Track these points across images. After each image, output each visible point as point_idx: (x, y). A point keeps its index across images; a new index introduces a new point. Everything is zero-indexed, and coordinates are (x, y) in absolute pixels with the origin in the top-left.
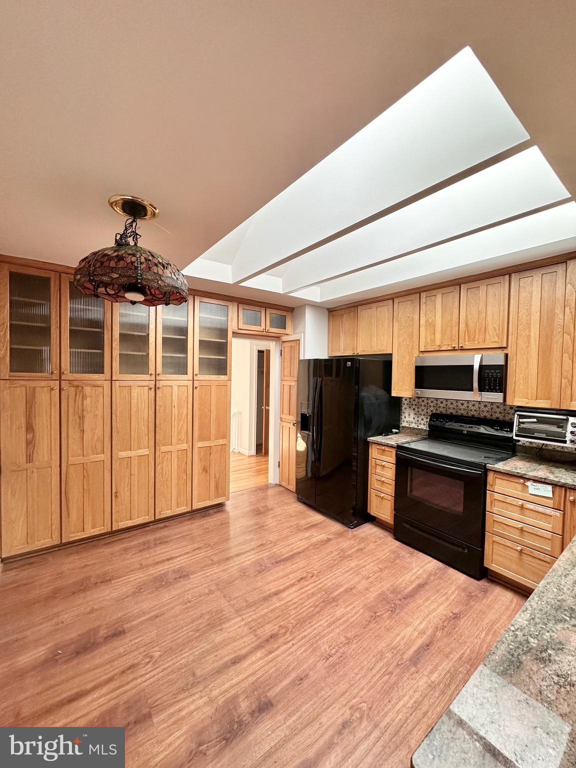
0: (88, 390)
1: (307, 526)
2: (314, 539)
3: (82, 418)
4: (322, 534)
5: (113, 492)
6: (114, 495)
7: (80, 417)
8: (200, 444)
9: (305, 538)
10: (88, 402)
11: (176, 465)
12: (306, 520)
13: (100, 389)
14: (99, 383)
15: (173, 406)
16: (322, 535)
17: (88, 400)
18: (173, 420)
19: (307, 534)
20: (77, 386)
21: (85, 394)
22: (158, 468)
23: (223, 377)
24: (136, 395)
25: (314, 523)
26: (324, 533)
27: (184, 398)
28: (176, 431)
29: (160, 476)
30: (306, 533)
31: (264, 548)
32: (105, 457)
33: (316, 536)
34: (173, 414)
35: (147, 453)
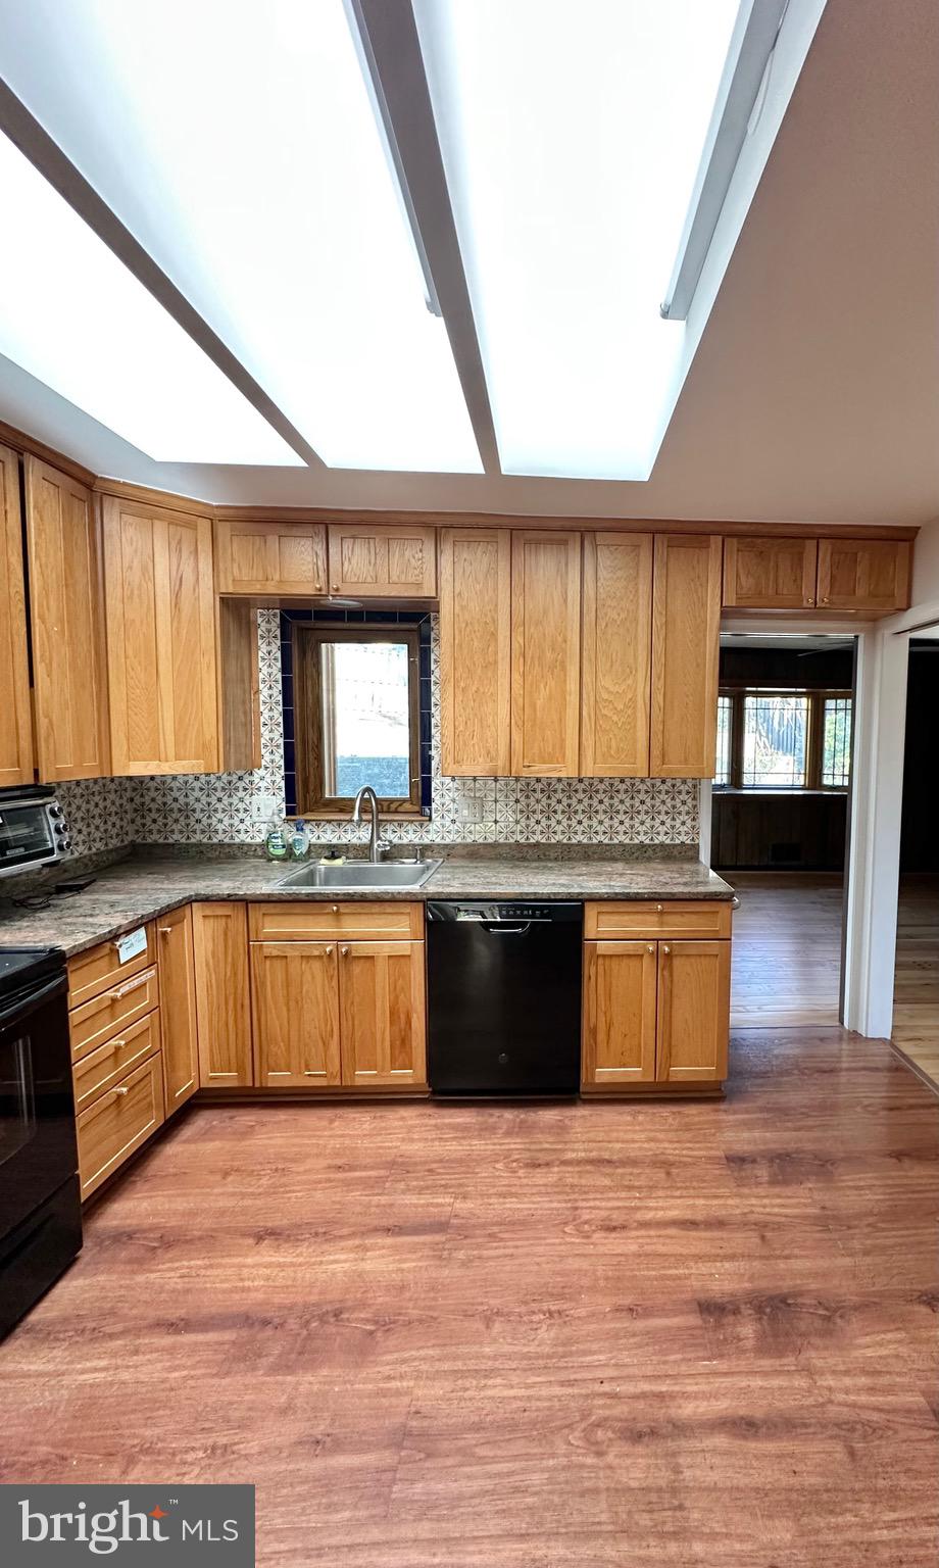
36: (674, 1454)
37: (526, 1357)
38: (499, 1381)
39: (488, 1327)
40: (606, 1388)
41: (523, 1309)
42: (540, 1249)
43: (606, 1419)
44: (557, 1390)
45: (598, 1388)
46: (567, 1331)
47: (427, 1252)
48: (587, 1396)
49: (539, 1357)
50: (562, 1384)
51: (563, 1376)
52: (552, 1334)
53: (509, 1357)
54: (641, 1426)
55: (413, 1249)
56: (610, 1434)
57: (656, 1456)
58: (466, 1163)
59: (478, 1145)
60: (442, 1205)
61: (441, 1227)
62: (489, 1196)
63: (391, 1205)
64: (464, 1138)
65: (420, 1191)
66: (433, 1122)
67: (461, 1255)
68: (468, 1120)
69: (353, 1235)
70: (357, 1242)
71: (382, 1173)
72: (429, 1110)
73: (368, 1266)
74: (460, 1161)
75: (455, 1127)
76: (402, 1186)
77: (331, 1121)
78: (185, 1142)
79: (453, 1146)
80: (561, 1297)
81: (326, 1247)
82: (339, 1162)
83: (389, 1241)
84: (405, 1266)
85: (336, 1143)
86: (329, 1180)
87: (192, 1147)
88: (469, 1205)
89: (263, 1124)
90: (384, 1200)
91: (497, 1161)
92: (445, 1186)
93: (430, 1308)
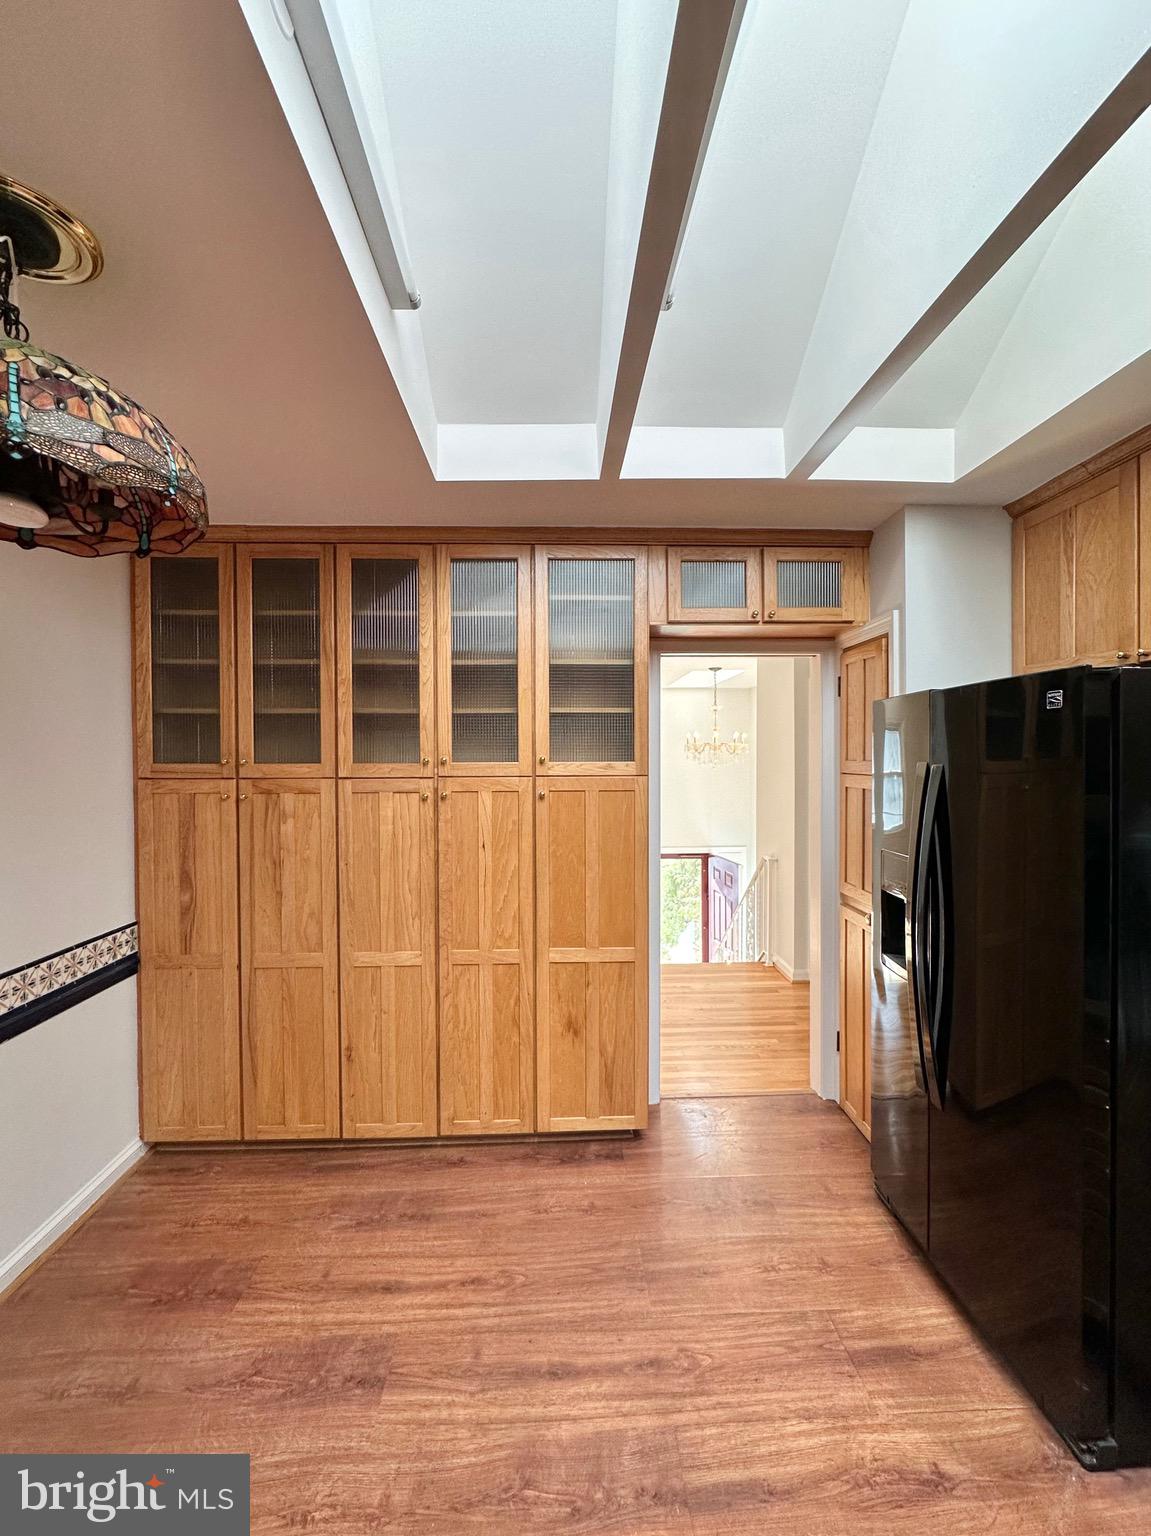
0: (288, 800)
1: (865, 1344)
2: (870, 1438)
3: (278, 864)
4: (915, 1425)
5: (343, 1046)
6: (346, 1055)
7: (275, 863)
8: (555, 954)
9: (832, 1414)
10: (288, 827)
11: (490, 1003)
12: (873, 1310)
13: (313, 798)
14: (310, 785)
15: (481, 845)
16: (917, 1435)
17: (290, 822)
18: (481, 883)
19: (849, 1394)
20: (269, 793)
21: (284, 811)
22: (446, 1004)
23: (622, 767)
24: (390, 814)
25: (905, 1340)
26: (928, 1427)
27: (510, 822)
28: (489, 911)
29: (451, 1026)
30: (846, 1382)
31: (653, 1385)
32: (326, 959)
33: (885, 1428)
34: (482, 864)
35: (418, 961)
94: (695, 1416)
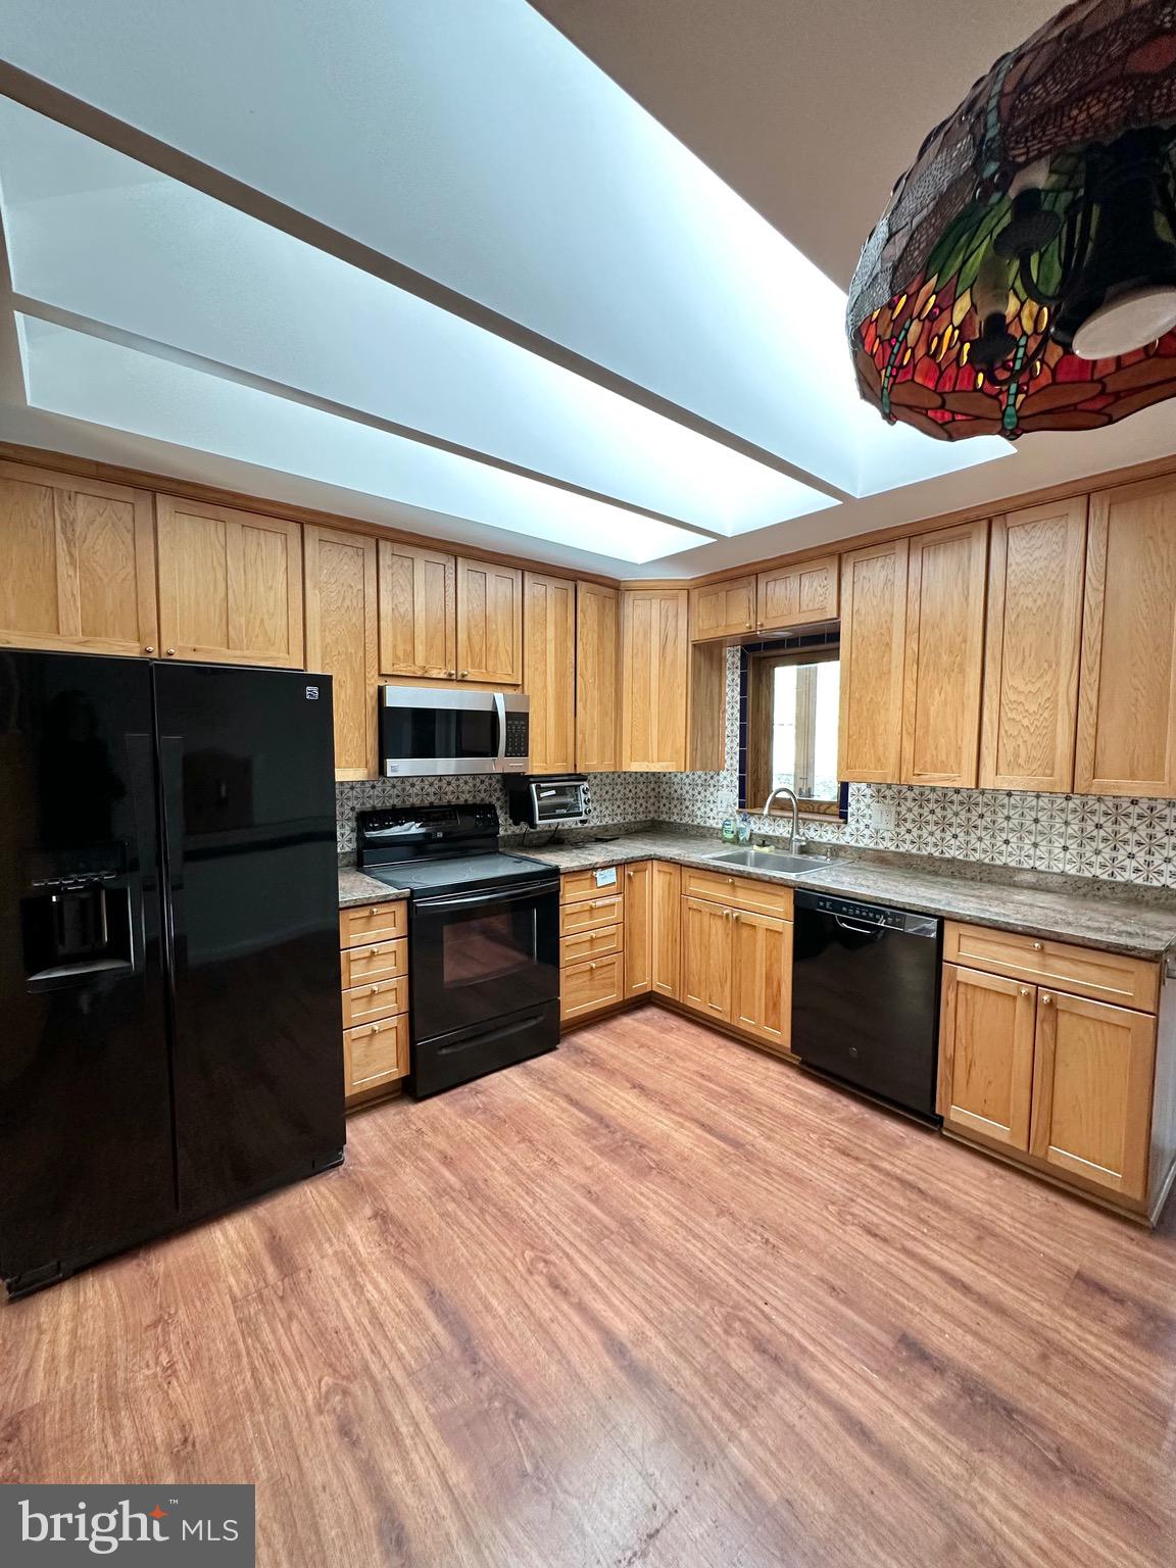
36: (779, 1382)
37: (729, 1249)
38: (699, 1245)
39: (718, 1215)
40: (766, 1309)
41: (750, 1225)
42: (797, 1204)
43: (749, 1322)
44: (731, 1281)
45: (760, 1304)
46: (770, 1260)
47: (716, 1151)
48: (748, 1301)
49: (736, 1255)
50: (737, 1280)
51: (744, 1278)
52: (757, 1252)
53: (716, 1239)
54: (770, 1348)
55: (709, 1144)
56: (744, 1331)
57: (765, 1370)
58: (790, 1121)
59: (810, 1115)
60: (749, 1133)
61: (736, 1144)
62: (788, 1149)
63: (716, 1114)
64: (802, 1104)
65: (741, 1117)
66: (787, 1082)
67: (737, 1168)
68: (816, 1094)
69: (680, 1115)
70: (681, 1120)
71: (726, 1093)
72: (792, 1074)
73: (676, 1135)
74: (786, 1117)
75: (800, 1093)
76: (732, 1107)
77: (720, 1047)
78: (635, 1020)
79: (789, 1105)
80: (785, 1240)
81: (662, 1111)
82: (705, 1072)
83: (699, 1131)
84: (699, 1150)
85: (712, 1060)
86: (690, 1079)
87: (636, 1024)
88: (768, 1145)
89: (679, 1030)
90: (714, 1108)
91: (814, 1133)
92: (761, 1124)
93: (692, 1180)
94: (392, 1365)
